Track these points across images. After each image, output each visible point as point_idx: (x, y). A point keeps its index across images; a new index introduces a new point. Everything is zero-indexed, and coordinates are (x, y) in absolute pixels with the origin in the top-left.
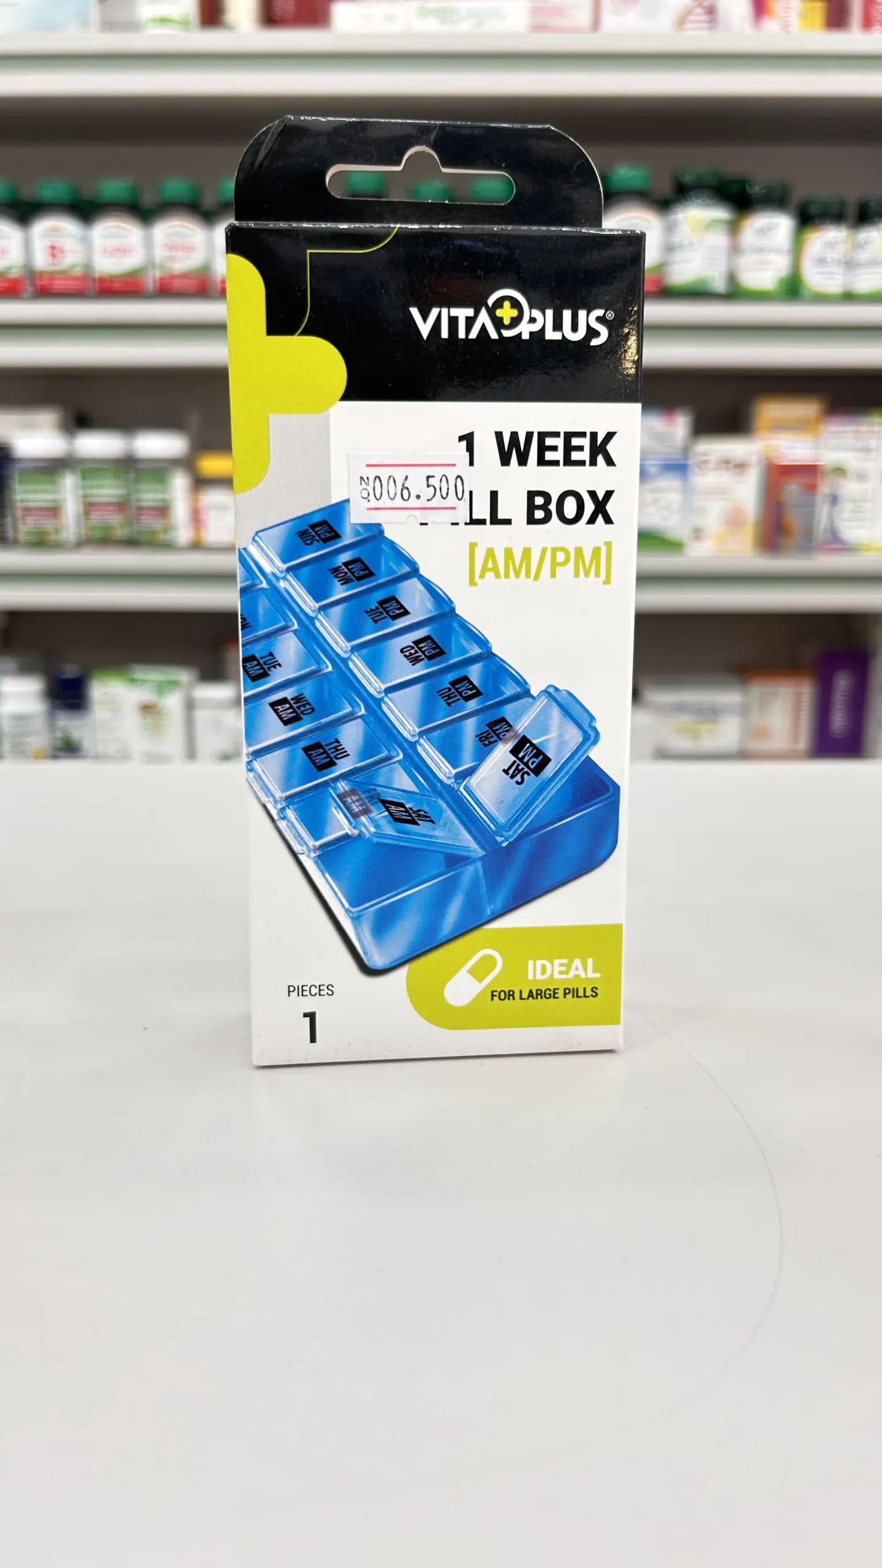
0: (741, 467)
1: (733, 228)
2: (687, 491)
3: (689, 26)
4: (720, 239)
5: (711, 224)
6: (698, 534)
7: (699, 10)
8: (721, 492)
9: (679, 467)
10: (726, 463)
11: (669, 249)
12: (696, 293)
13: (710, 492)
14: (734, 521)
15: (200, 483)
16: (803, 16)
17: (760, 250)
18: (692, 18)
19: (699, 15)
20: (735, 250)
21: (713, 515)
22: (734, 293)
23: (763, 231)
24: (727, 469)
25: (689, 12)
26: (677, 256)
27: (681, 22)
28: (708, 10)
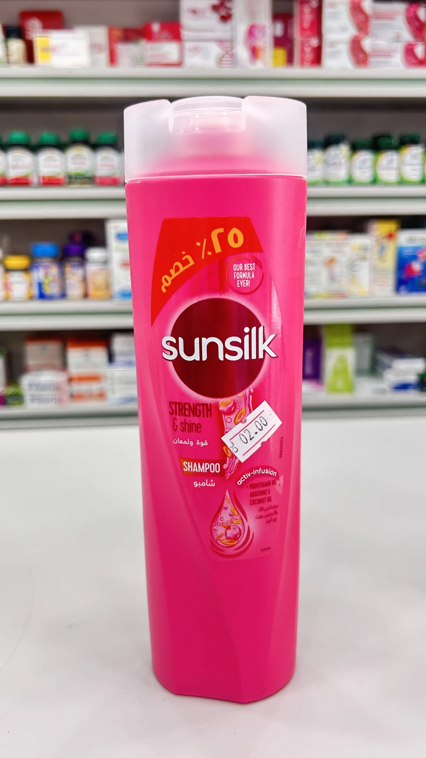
3: (224, 62)
7: (227, 56)
15: (8, 270)
16: (275, 57)
18: (225, 59)
19: (227, 58)
25: (223, 57)
27: (220, 61)
28: (232, 56)
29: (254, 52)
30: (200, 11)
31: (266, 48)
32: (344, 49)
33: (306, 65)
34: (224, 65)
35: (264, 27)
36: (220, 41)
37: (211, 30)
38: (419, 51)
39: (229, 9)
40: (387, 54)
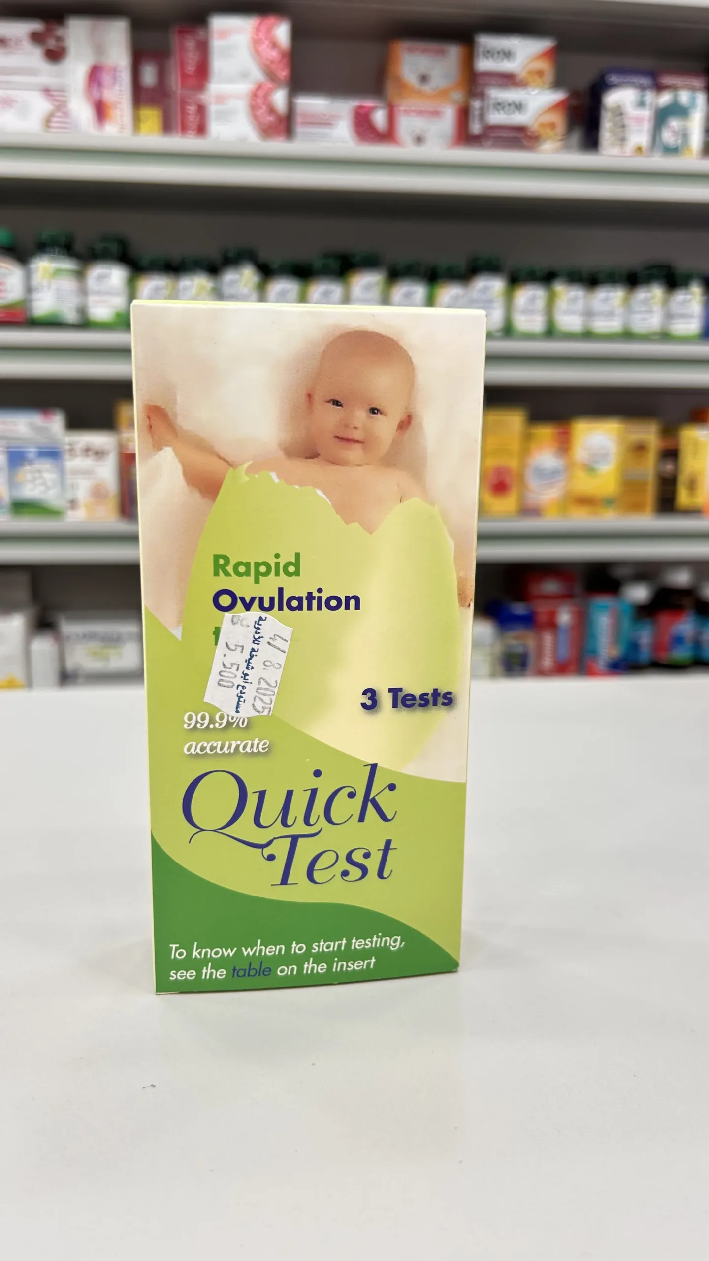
0: (99, 454)
1: (80, 275)
2: (62, 472)
3: (53, 124)
4: (68, 284)
5: (58, 272)
6: (73, 504)
7: (59, 114)
8: (87, 473)
9: (52, 454)
10: (87, 451)
11: (29, 289)
12: (53, 323)
13: (77, 472)
14: (98, 493)
17: (98, 293)
18: (55, 119)
19: (59, 118)
20: (84, 291)
21: (82, 490)
22: (85, 324)
23: (101, 278)
24: (87, 456)
25: (52, 115)
26: (35, 296)
27: (48, 121)
28: (66, 114)
29: (101, 110)
30: (10, 40)
31: (120, 103)
32: (241, 107)
33: (191, 134)
34: (53, 130)
35: (114, 70)
36: (47, 91)
37: (31, 72)
38: (379, 118)
39: (59, 39)
40: (325, 122)
